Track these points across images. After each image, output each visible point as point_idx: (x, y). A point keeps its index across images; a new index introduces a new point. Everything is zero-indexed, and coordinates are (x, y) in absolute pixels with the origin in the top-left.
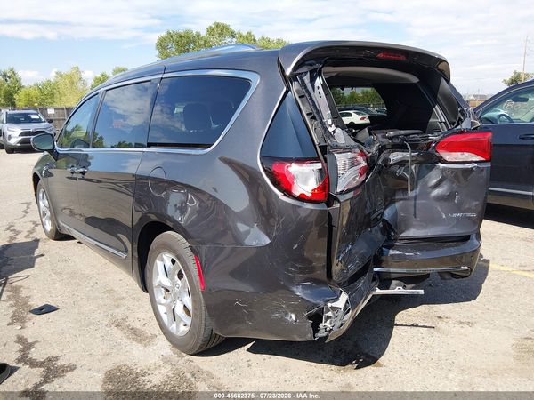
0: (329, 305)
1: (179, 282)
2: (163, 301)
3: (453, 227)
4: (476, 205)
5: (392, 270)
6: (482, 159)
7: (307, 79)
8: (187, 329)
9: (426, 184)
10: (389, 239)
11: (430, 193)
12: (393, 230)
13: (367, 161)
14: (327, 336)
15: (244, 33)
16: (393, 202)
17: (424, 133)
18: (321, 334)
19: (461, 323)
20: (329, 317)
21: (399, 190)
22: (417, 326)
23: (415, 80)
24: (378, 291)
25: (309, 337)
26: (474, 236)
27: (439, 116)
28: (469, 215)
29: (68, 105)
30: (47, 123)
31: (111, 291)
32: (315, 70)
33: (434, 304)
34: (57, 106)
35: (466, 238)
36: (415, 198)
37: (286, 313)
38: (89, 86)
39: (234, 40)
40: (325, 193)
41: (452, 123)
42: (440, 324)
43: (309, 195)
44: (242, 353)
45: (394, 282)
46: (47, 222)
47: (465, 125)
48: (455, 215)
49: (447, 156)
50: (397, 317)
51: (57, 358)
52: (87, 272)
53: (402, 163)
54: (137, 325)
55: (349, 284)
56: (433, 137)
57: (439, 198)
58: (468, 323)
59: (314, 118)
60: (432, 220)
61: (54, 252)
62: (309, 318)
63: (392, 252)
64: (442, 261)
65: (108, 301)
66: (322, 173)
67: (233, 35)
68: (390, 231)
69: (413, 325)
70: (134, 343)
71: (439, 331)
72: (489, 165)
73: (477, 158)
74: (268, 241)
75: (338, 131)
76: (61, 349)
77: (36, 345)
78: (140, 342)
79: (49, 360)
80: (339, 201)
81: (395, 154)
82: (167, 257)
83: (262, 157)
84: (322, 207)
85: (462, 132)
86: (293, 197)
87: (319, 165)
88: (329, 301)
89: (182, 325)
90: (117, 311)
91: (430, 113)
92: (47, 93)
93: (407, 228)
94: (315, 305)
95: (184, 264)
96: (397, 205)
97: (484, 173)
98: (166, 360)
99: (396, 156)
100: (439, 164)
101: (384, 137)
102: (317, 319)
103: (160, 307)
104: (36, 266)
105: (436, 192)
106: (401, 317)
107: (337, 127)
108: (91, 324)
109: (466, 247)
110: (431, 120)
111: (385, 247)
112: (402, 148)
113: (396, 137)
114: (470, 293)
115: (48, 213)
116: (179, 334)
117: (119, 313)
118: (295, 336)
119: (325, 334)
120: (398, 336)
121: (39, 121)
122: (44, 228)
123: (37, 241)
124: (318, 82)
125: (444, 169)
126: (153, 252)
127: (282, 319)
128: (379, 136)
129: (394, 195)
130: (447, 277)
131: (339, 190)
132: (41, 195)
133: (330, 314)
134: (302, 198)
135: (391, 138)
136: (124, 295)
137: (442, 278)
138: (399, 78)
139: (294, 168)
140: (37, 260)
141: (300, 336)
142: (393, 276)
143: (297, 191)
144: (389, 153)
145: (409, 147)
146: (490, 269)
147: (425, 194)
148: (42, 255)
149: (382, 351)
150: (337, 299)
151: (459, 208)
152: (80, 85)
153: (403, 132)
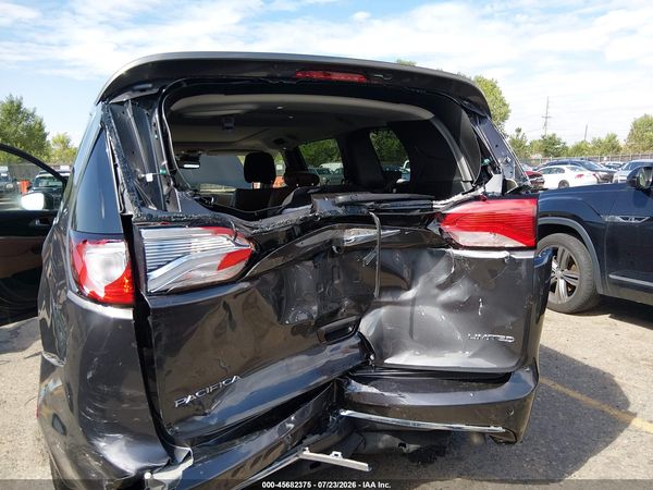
0: (147, 476)
4: (514, 323)
6: (521, 245)
9: (432, 281)
11: (438, 295)
12: (373, 352)
16: (376, 306)
24: (309, 455)
27: (463, 171)
28: (502, 338)
36: (413, 303)
49: (464, 238)
68: (368, 354)
72: (530, 255)
73: (511, 243)
85: (485, 198)
88: (149, 468)
93: (395, 351)
96: (381, 311)
97: (523, 269)
99: (354, 235)
100: (449, 250)
105: (446, 296)
110: (455, 178)
112: (366, 221)
125: (459, 259)
134: (93, 298)
135: (344, 205)
144: (343, 228)
145: (377, 220)
151: (485, 325)
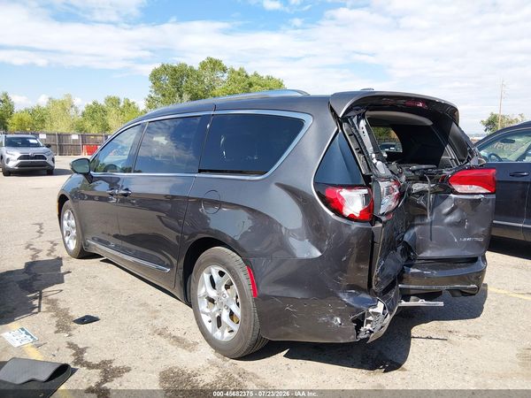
0: (371, 310)
1: (225, 292)
2: (207, 311)
3: (464, 250)
4: (483, 231)
5: (411, 286)
6: (488, 191)
7: (355, 120)
8: (233, 335)
9: (441, 211)
10: (409, 259)
11: (443, 220)
12: (412, 251)
13: (399, 190)
14: (368, 338)
15: (237, 69)
16: (413, 226)
17: (437, 168)
18: (362, 336)
19: (470, 336)
20: (369, 322)
21: (418, 216)
22: (431, 338)
23: (429, 123)
24: (404, 303)
25: (352, 339)
26: (480, 258)
27: (449, 154)
28: (477, 239)
29: (59, 131)
30: (45, 148)
31: (145, 304)
32: (360, 115)
33: (444, 320)
34: (49, 131)
35: (474, 260)
36: (431, 223)
37: (332, 318)
38: (80, 113)
39: (226, 75)
40: (370, 214)
41: (462, 161)
42: (451, 337)
43: (357, 215)
44: (279, 359)
45: (412, 298)
46: (71, 241)
47: (473, 162)
48: (465, 239)
49: (459, 188)
50: (413, 331)
51: (110, 362)
52: (117, 287)
53: (422, 193)
54: (178, 334)
55: (384, 294)
56: (446, 172)
57: (452, 224)
58: (476, 337)
59: (360, 152)
60: (446, 243)
61: (80, 269)
62: (353, 321)
63: (412, 270)
64: (452, 280)
65: (145, 313)
66: (368, 198)
67: (224, 70)
68: (409, 252)
69: (427, 338)
70: (179, 349)
71: (450, 342)
72: (494, 196)
73: (484, 191)
74: (319, 254)
75: (379, 163)
76: (112, 353)
77: (87, 350)
78: (184, 348)
79: (104, 363)
80: (381, 221)
81: (417, 185)
82: (215, 270)
83: (316, 184)
84: (367, 226)
85: (471, 168)
86: (344, 217)
87: (365, 191)
88: (370, 307)
89: (226, 331)
90: (155, 322)
91: (442, 151)
92: (39, 118)
93: (424, 250)
94: (358, 310)
95: (234, 275)
96: (416, 229)
97: (490, 204)
98: (213, 364)
99: (417, 187)
100: (451, 195)
101: (408, 170)
102: (359, 323)
103: (203, 317)
104: (66, 281)
105: (448, 219)
106: (416, 331)
107: (378, 160)
108: (133, 333)
109: (474, 268)
110: (443, 157)
111: (406, 266)
112: (423, 180)
113: (418, 170)
114: (474, 312)
115: (74, 232)
116: (224, 340)
117: (158, 323)
118: (339, 338)
119: (366, 336)
120: (415, 346)
121: (37, 145)
122: (66, 247)
123: (60, 259)
124: (363, 123)
125: (456, 199)
126: (200, 265)
127: (328, 323)
128: (404, 168)
129: (413, 220)
130: (457, 294)
131: (381, 212)
132: (66, 215)
133: (370, 318)
134: (351, 218)
135: (413, 171)
136: (159, 308)
137: (453, 296)
138: (415, 120)
139: (344, 193)
140: (66, 276)
141: (343, 338)
142: (412, 292)
143: (347, 212)
144: (413, 183)
145: (428, 179)
146: (488, 292)
147: (439, 220)
148: (69, 272)
149: (405, 358)
150: (376, 306)
151: (468, 233)
152: (72, 112)
153: (424, 166)
